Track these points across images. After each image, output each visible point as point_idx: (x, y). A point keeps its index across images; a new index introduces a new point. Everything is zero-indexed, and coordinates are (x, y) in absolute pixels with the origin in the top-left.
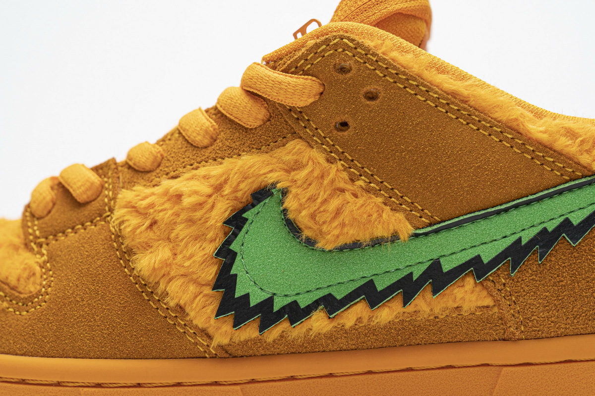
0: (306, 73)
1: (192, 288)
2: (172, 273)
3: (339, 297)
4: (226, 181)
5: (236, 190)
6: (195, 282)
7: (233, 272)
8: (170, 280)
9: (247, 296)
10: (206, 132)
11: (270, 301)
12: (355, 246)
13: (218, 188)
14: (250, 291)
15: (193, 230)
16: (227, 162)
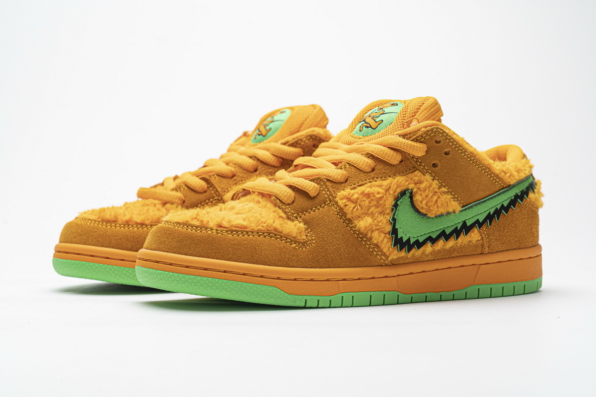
0: (421, 142)
1: (383, 235)
2: (373, 228)
3: (434, 237)
4: (390, 188)
5: (395, 192)
6: (383, 232)
7: (396, 228)
8: (372, 231)
9: (402, 238)
10: (370, 165)
11: (409, 240)
12: (441, 215)
13: (387, 190)
14: (402, 235)
15: (379, 209)
16: (390, 180)
